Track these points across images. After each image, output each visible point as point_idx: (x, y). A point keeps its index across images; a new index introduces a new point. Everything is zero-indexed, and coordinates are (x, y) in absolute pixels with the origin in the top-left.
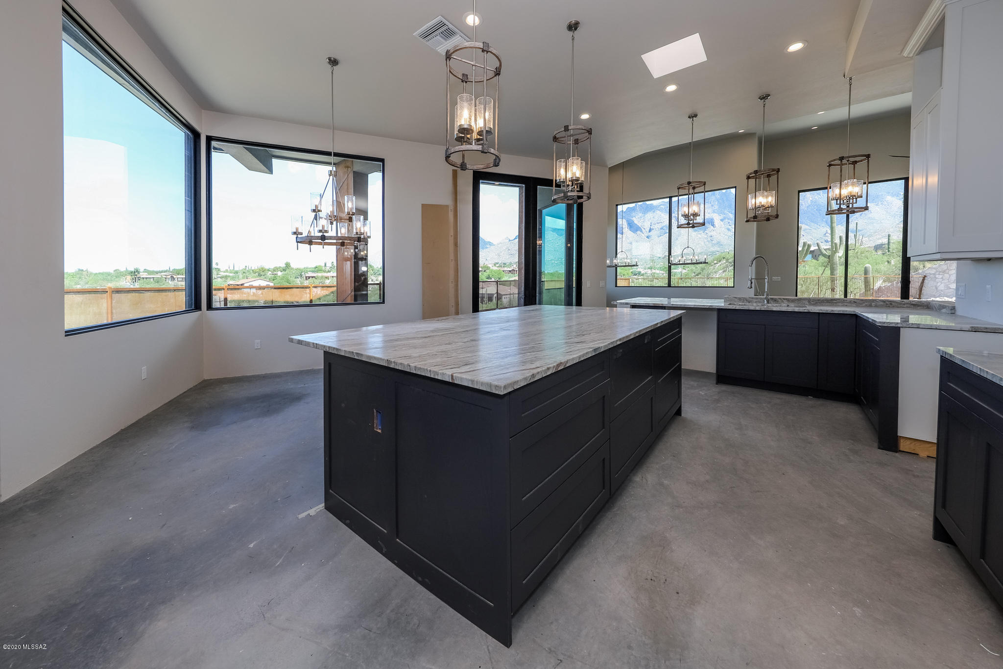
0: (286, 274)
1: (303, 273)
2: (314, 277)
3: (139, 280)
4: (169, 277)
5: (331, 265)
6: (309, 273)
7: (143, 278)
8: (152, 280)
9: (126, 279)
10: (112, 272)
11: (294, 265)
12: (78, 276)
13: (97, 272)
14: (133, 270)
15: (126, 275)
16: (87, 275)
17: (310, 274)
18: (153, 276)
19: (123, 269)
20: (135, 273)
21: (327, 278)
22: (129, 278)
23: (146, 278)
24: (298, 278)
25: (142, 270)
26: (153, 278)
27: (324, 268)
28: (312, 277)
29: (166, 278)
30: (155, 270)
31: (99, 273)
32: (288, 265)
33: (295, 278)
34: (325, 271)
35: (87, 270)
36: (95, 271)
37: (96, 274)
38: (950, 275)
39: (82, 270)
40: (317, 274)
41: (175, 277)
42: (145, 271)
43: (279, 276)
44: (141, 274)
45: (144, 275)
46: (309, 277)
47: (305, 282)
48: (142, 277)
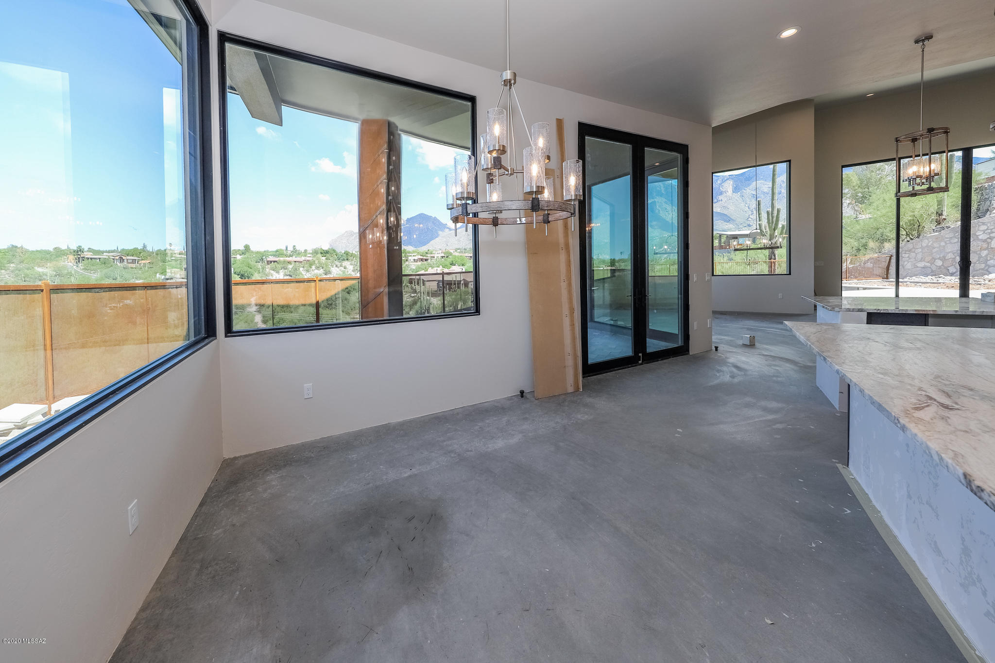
0: (245, 258)
1: (264, 257)
2: (276, 261)
3: (83, 260)
4: (117, 258)
5: (292, 249)
6: (270, 256)
7: (88, 258)
8: (98, 261)
9: (68, 258)
10: (52, 250)
11: (253, 248)
12: (11, 253)
13: (34, 249)
14: (75, 248)
15: (67, 254)
16: (22, 253)
17: (271, 258)
18: (99, 257)
19: (64, 247)
20: (77, 252)
21: (289, 262)
22: (71, 257)
23: (91, 259)
24: (259, 262)
25: (86, 249)
26: (100, 258)
27: (285, 252)
28: (274, 262)
29: (113, 259)
30: (101, 249)
31: (37, 251)
32: (247, 247)
33: (256, 262)
34: (287, 256)
35: (22, 247)
36: (31, 248)
37: (33, 251)
38: (916, 254)
39: (16, 247)
40: (279, 258)
41: (124, 258)
42: (90, 250)
43: (239, 260)
44: (85, 253)
45: (89, 255)
46: (271, 262)
47: (267, 267)
48: (86, 257)
